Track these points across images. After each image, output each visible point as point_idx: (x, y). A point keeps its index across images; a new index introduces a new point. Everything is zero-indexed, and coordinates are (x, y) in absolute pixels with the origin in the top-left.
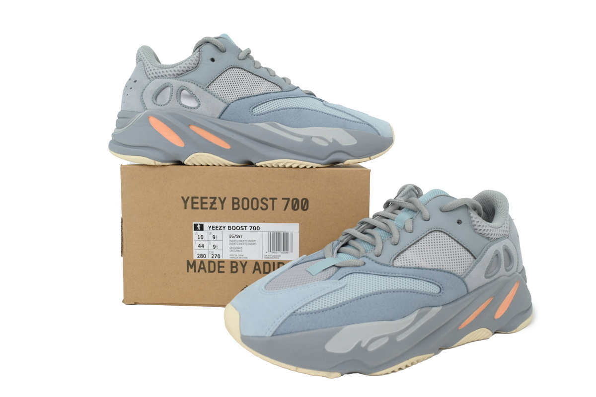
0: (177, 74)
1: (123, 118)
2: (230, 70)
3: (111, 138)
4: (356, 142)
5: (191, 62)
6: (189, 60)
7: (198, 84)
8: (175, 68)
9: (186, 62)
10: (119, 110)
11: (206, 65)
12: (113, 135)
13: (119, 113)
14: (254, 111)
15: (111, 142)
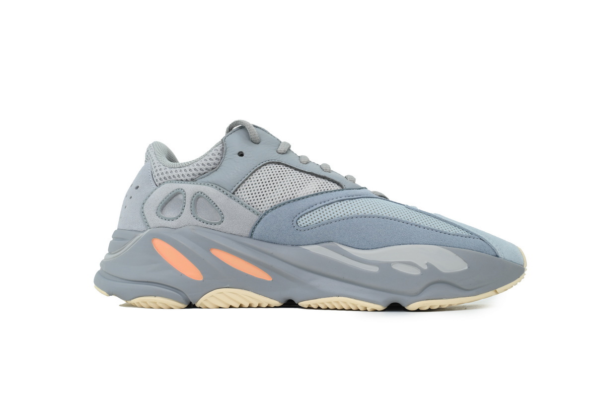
0: (199, 174)
1: (120, 238)
2: (265, 167)
3: (99, 268)
4: (466, 268)
5: (212, 157)
6: (210, 154)
7: (221, 188)
8: (191, 167)
9: (206, 158)
10: (116, 229)
11: (232, 162)
12: (103, 264)
13: (115, 232)
14: (299, 224)
15: (99, 273)
